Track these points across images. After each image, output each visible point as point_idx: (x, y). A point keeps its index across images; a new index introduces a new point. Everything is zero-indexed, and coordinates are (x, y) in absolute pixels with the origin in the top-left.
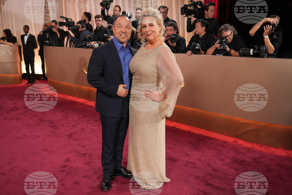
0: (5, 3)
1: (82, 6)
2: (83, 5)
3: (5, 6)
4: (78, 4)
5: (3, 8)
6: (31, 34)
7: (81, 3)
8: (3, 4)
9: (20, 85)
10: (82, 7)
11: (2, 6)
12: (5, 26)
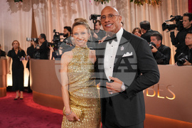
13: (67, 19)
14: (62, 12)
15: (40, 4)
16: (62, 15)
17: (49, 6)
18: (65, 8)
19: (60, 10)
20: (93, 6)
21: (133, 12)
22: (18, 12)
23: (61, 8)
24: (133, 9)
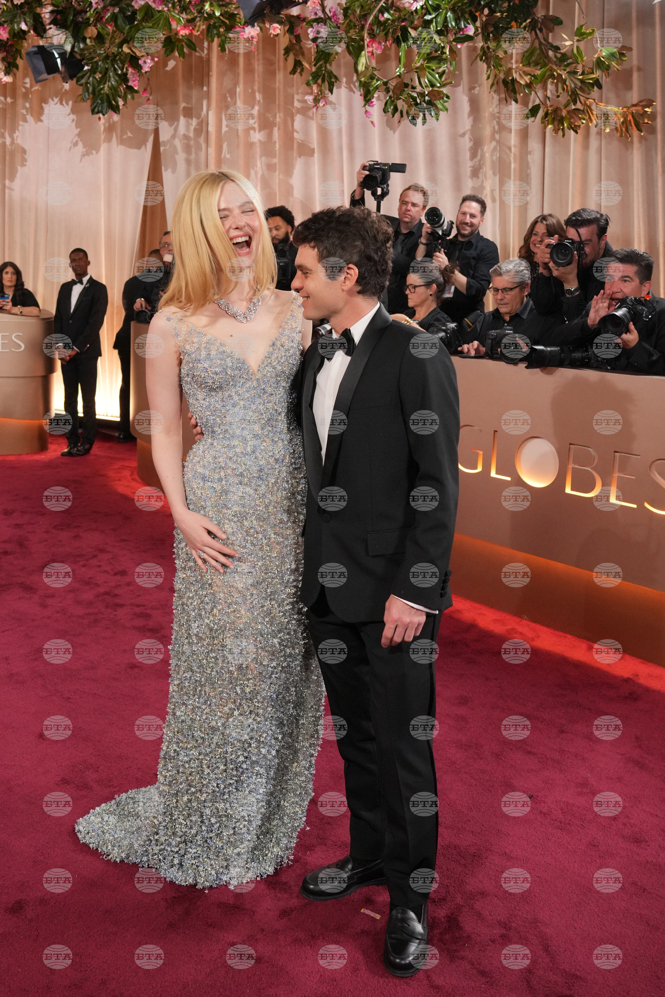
0: (18, 175)
1: (277, 181)
2: (281, 176)
3: (17, 184)
4: (263, 175)
5: (11, 189)
6: (95, 278)
7: (275, 171)
8: (12, 178)
9: (42, 457)
10: (277, 188)
11: (7, 182)
12: (9, 249)
13: (277, 177)
14: (258, 150)
15: (182, 120)
16: (260, 164)
17: (212, 128)
18: (270, 135)
19: (251, 145)
20: (376, 132)
21: (534, 158)
22: (104, 147)
23: (257, 137)
24: (534, 145)
